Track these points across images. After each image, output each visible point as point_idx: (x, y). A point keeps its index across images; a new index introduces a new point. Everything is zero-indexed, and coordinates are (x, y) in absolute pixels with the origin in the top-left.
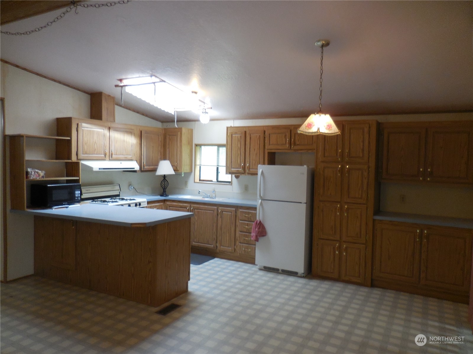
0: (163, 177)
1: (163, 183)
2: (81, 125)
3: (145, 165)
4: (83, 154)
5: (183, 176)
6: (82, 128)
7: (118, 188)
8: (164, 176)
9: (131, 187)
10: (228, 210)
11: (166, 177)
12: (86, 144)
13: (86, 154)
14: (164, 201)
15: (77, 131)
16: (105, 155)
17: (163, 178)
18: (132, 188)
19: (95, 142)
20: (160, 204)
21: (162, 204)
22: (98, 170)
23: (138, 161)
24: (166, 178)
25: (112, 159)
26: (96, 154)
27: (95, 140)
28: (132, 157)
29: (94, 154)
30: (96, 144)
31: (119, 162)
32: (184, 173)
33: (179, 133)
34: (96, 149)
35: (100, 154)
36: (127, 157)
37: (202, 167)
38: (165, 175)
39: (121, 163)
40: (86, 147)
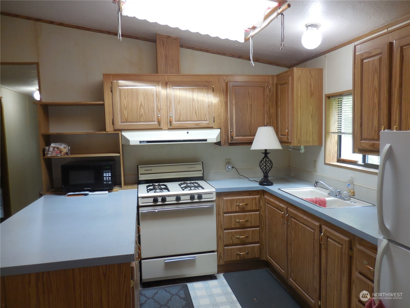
0: (263, 153)
1: (264, 164)
2: (117, 83)
3: (234, 135)
4: (122, 122)
5: (303, 151)
6: (120, 87)
7: (199, 167)
8: (266, 152)
9: (228, 166)
10: (336, 236)
11: (269, 153)
12: (126, 109)
13: (127, 122)
14: (264, 192)
15: (112, 92)
16: (159, 122)
17: (264, 155)
18: (230, 167)
19: (141, 105)
20: (252, 197)
21: (258, 196)
22: (138, 144)
23: (223, 129)
24: (268, 155)
25: (171, 127)
26: (144, 122)
27: (141, 101)
28: (208, 124)
29: (140, 122)
30: (143, 107)
31: (185, 132)
32: (305, 147)
33: (290, 78)
34: (142, 115)
35: (149, 121)
36: (198, 123)
37: (343, 136)
38: (266, 150)
39: (188, 133)
40: (126, 113)
